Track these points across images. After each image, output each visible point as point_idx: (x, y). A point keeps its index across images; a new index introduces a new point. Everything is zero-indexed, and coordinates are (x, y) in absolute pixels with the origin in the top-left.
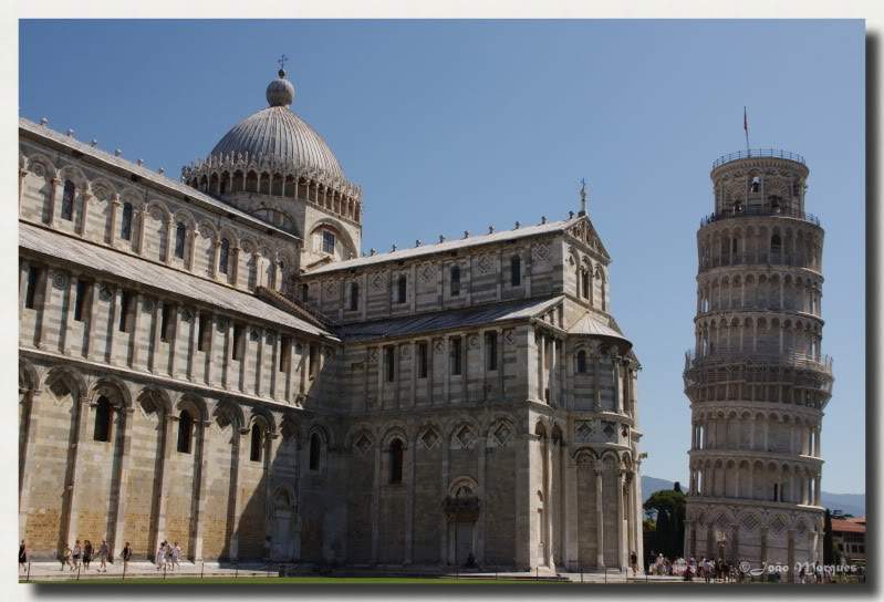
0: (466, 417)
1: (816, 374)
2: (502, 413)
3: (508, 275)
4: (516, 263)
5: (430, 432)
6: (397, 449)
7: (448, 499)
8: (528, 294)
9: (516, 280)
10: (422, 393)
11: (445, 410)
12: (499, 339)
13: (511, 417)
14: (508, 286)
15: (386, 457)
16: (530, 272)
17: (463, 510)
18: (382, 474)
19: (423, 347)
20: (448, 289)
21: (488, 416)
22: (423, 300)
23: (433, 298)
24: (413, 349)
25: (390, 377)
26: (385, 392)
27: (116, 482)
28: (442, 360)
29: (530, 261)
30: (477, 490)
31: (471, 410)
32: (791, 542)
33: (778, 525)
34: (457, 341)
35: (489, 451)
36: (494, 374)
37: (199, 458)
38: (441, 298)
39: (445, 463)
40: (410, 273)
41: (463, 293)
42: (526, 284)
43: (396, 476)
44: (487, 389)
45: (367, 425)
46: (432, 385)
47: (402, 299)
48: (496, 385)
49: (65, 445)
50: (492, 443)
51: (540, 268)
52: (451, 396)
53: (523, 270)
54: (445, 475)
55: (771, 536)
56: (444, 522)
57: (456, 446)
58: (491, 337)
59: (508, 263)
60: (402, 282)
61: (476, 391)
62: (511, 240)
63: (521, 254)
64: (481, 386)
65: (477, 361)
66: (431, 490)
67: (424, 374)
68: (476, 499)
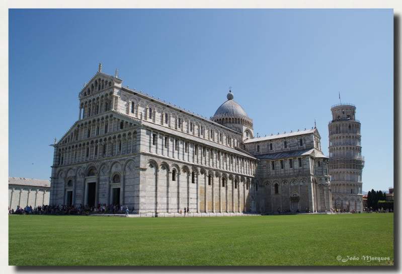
0: (294, 178)
1: (360, 161)
2: (304, 177)
3: (299, 143)
4: (301, 141)
5: (285, 182)
6: (276, 186)
7: (291, 197)
8: (305, 148)
9: (301, 145)
10: (282, 172)
11: (289, 176)
12: (302, 160)
13: (306, 178)
14: (300, 146)
15: (274, 188)
16: (305, 143)
17: (295, 199)
18: (273, 192)
19: (282, 162)
20: (284, 147)
21: (300, 178)
22: (278, 149)
23: (280, 149)
24: (279, 162)
25: (273, 169)
26: (273, 173)
27: (226, 196)
28: (287, 164)
29: (305, 140)
30: (298, 195)
31: (296, 177)
32: (356, 204)
33: (353, 200)
34: (291, 160)
35: (301, 186)
36: (301, 168)
37: (238, 189)
38: (282, 149)
39: (290, 189)
40: (274, 143)
41: (288, 148)
42: (304, 146)
43: (277, 192)
44: (299, 171)
45: (269, 180)
46: (285, 171)
47: (271, 149)
48: (302, 170)
49: (218, 188)
50: (301, 184)
51: (308, 142)
52: (290, 173)
53: (303, 142)
54: (290, 191)
55: (351, 202)
56: (290, 202)
57: (292, 185)
58: (300, 159)
59: (299, 140)
60: (271, 145)
61: (297, 172)
62: (300, 135)
63: (302, 138)
64: (298, 171)
65: (296, 165)
66: (286, 195)
67: (282, 168)
68: (298, 197)
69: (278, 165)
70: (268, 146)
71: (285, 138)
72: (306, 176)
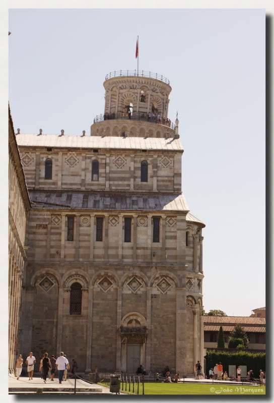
0: (138, 272)
2: (165, 272)
3: (139, 173)
4: (144, 166)
5: (106, 280)
6: (76, 290)
7: (122, 327)
9: (144, 178)
10: (100, 252)
11: (120, 266)
13: (172, 275)
14: (139, 180)
15: (67, 295)
16: (155, 174)
17: (136, 336)
18: (64, 307)
19: (99, 220)
20: (89, 175)
21: (154, 273)
22: (69, 180)
23: (77, 180)
25: (70, 238)
26: (67, 249)
28: (115, 231)
29: (156, 166)
30: (144, 322)
31: (142, 269)
34: (128, 220)
35: (154, 296)
36: (158, 245)
38: (83, 180)
39: (119, 303)
40: (58, 161)
41: (102, 180)
42: (153, 182)
43: (76, 307)
44: (153, 255)
45: (51, 271)
46: (107, 248)
47: (48, 175)
48: (159, 253)
50: (155, 291)
51: (164, 172)
52: (123, 257)
53: (150, 171)
54: (119, 311)
56: (119, 342)
57: (127, 291)
58: (156, 220)
59: (139, 165)
60: (49, 164)
61: (145, 256)
62: (145, 151)
63: (149, 160)
64: (148, 252)
65: (144, 235)
66: (106, 321)
67: (99, 238)
68: (145, 328)
69: (87, 227)
70: (38, 164)
71: (96, 150)
72: (172, 269)
